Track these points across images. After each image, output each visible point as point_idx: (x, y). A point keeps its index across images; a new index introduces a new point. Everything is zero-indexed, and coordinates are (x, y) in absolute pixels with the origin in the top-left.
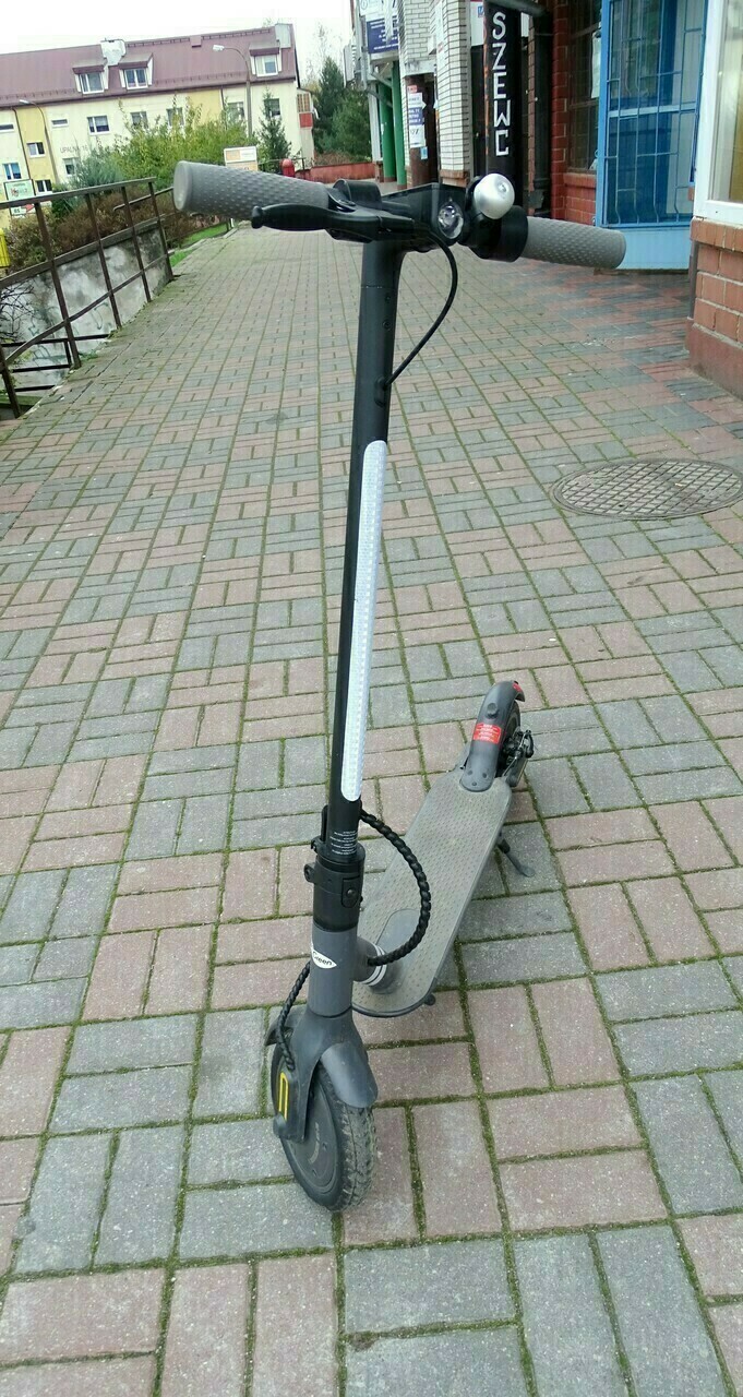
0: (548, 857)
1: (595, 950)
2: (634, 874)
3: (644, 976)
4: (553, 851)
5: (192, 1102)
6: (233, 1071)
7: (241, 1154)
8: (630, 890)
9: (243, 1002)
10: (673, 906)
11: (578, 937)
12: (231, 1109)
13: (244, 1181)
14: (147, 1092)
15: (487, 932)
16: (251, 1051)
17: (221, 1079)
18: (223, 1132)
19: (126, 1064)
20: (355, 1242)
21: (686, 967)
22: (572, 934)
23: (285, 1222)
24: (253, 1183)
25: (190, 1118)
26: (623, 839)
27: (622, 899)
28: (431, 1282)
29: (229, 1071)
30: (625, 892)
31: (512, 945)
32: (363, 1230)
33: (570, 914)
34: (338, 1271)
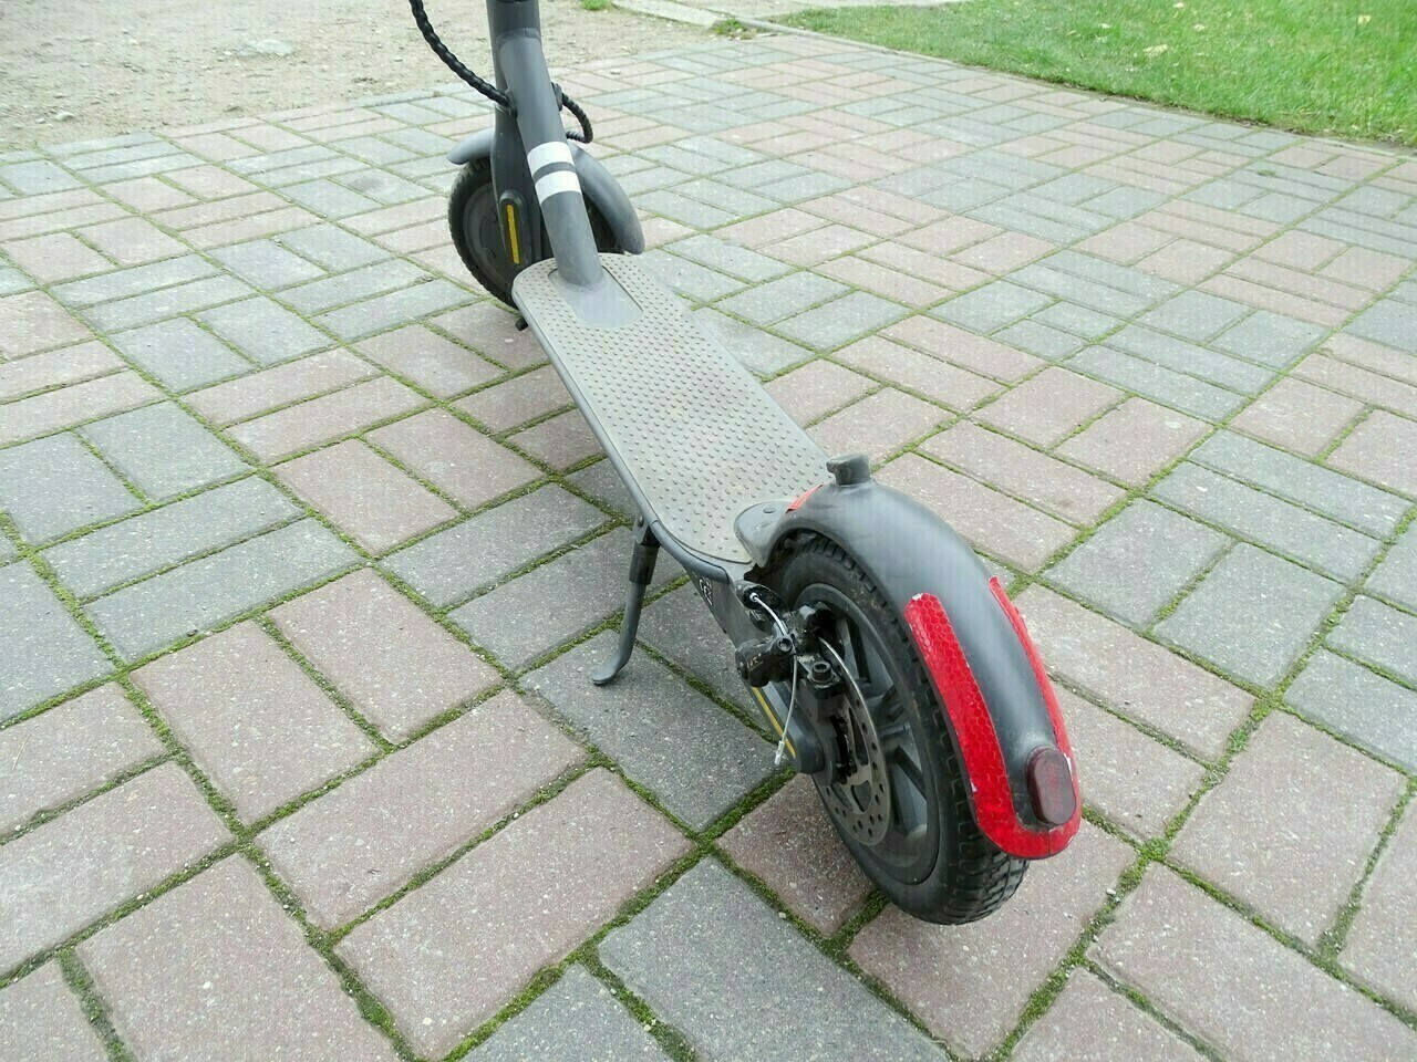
0: (598, 737)
1: (383, 593)
2: (369, 777)
3: (272, 586)
4: (598, 759)
8: (360, 736)
10: (244, 736)
11: (423, 605)
15: (590, 550)
21: (191, 627)
22: (439, 604)
26: (441, 881)
27: (371, 707)
30: (372, 731)
31: (531, 549)
33: (464, 637)
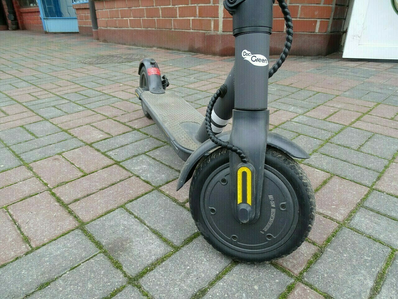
5: (121, 270)
6: (134, 240)
7: (188, 274)
9: (105, 210)
12: (153, 257)
13: (206, 285)
14: (80, 284)
16: (135, 227)
17: (130, 247)
18: (163, 271)
19: (43, 280)
20: (301, 269)
23: (256, 287)
24: (212, 284)
25: (131, 279)
28: (350, 260)
29: (132, 242)
32: (295, 262)
34: (312, 288)
